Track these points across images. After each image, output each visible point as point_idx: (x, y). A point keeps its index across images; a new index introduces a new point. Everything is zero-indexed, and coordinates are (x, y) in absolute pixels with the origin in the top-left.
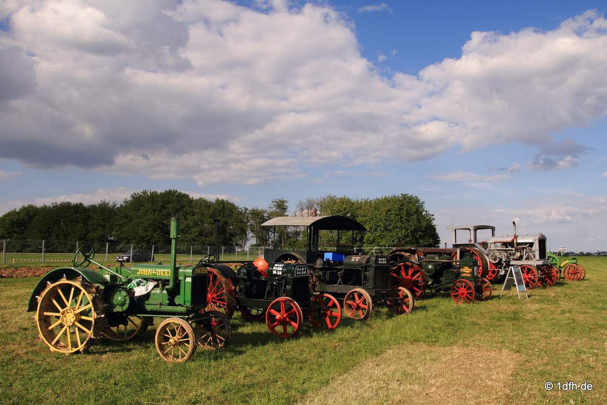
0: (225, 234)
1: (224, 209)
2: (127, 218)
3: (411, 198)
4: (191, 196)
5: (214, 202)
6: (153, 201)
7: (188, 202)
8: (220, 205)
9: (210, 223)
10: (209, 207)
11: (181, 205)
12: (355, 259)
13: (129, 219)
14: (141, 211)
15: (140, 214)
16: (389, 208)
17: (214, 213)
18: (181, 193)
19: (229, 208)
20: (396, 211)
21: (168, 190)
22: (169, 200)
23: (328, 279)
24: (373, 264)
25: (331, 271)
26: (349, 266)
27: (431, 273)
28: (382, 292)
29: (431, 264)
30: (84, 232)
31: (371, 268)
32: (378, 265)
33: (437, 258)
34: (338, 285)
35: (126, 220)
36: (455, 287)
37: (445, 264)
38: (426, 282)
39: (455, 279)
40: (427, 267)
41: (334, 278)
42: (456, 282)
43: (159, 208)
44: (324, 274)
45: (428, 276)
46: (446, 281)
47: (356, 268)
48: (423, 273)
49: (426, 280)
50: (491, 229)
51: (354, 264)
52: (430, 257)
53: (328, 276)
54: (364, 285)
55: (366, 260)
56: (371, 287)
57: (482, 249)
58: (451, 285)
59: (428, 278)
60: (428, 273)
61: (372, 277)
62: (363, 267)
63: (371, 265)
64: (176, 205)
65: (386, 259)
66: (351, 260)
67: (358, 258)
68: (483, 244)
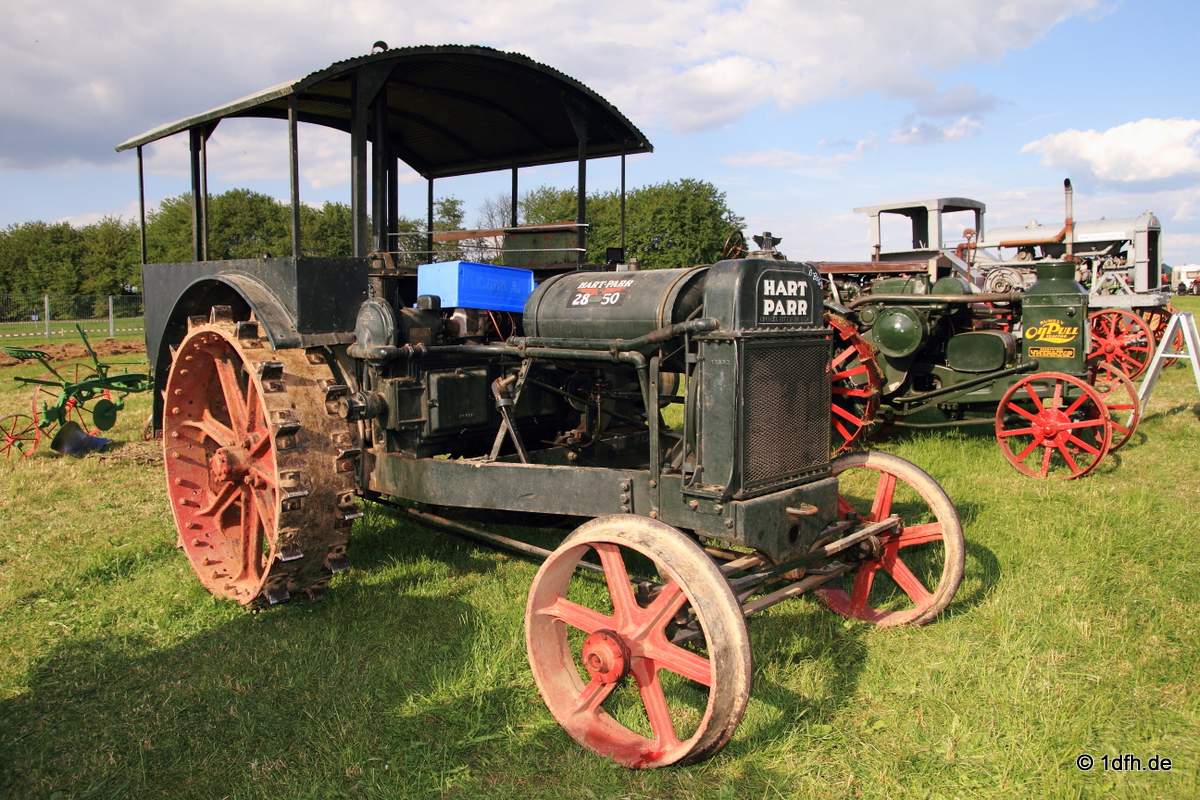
2: (157, 247)
3: (700, 187)
4: (276, 201)
5: (321, 209)
7: (271, 211)
8: (332, 214)
10: (313, 218)
11: (258, 218)
12: (600, 292)
13: (160, 248)
15: (179, 239)
16: (659, 207)
17: (323, 231)
18: (257, 195)
20: (672, 212)
21: (231, 190)
22: (235, 210)
23: (435, 425)
24: (724, 320)
25: (449, 375)
26: (560, 340)
27: (900, 348)
28: (789, 510)
29: (903, 311)
30: (75, 279)
31: (716, 346)
32: (759, 330)
33: (920, 288)
34: (497, 460)
35: (156, 252)
36: (1012, 406)
37: (954, 311)
38: (882, 383)
39: (1002, 368)
40: (885, 325)
41: (472, 415)
42: (1021, 386)
43: (216, 226)
44: (408, 396)
45: (890, 360)
46: (961, 376)
47: (605, 354)
48: (868, 347)
49: (882, 376)
50: (975, 209)
51: (590, 326)
52: (892, 284)
53: (431, 407)
54: (662, 465)
55: (673, 298)
56: (718, 480)
57: (964, 266)
58: (983, 393)
59: (889, 368)
60: (891, 348)
61: (726, 413)
62: (650, 342)
63: (717, 327)
64: (248, 219)
65: (803, 284)
66: (575, 303)
67: (613, 284)
68: (962, 251)
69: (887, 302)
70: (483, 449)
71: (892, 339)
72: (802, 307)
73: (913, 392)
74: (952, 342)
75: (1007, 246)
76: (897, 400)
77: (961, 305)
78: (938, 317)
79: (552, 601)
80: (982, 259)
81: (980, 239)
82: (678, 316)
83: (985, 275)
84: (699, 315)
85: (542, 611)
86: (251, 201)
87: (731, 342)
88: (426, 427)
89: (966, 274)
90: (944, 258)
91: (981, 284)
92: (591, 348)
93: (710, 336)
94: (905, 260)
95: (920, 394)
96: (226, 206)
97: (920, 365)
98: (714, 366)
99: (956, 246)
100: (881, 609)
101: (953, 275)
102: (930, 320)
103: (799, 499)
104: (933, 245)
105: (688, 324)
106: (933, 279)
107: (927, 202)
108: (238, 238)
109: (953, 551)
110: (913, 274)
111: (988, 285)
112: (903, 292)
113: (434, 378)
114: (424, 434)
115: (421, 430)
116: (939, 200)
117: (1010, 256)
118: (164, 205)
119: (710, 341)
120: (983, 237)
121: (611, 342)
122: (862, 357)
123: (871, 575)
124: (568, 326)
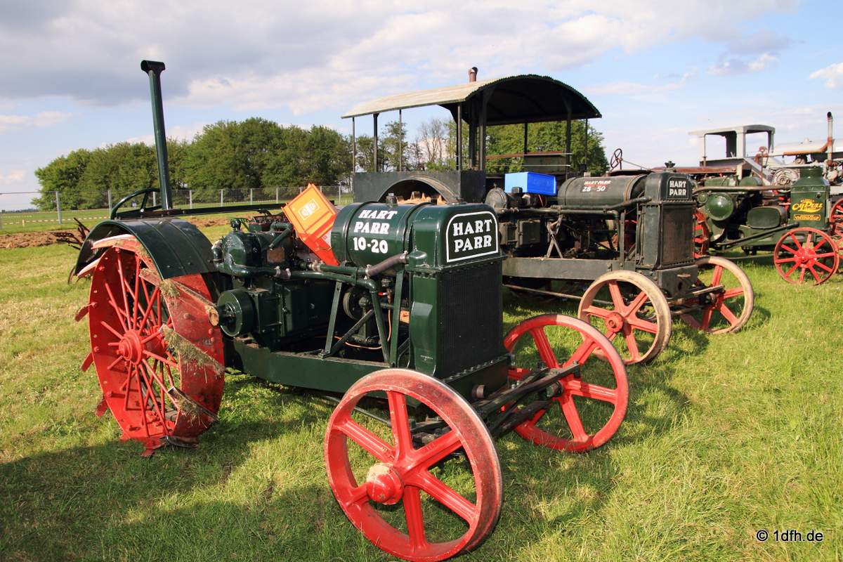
0: (327, 171)
1: (323, 138)
2: (200, 157)
4: (279, 125)
5: (310, 130)
6: (231, 134)
7: (276, 132)
8: (317, 133)
9: (306, 158)
10: (304, 137)
11: (268, 137)
12: (596, 186)
13: (203, 158)
14: (217, 148)
15: (216, 151)
17: (311, 145)
18: (266, 122)
19: (329, 137)
21: (249, 118)
22: (252, 131)
23: (521, 243)
24: (654, 197)
25: (527, 221)
26: (578, 206)
27: (721, 216)
28: (679, 275)
29: (723, 196)
30: (149, 180)
31: (650, 208)
32: (668, 201)
33: (732, 183)
34: (550, 257)
35: (200, 161)
36: (783, 246)
37: (751, 195)
38: (710, 235)
39: (779, 226)
40: (712, 203)
41: (536, 239)
42: (788, 236)
43: (240, 143)
44: (511, 230)
45: (714, 222)
46: (754, 231)
47: (601, 212)
48: (703, 215)
49: (710, 231)
50: (767, 131)
51: (591, 200)
52: (717, 181)
53: (520, 235)
54: (625, 258)
55: (631, 188)
56: (650, 263)
57: (758, 167)
58: (767, 240)
59: (714, 226)
60: (716, 215)
61: (655, 235)
62: (622, 206)
63: (651, 200)
64: (261, 138)
65: (685, 183)
66: (584, 190)
67: (601, 182)
68: (758, 158)
69: (713, 191)
70: (543, 254)
71: (716, 211)
72: (684, 192)
73: (727, 240)
74: (750, 212)
75: (789, 155)
76: (719, 244)
77: (756, 192)
78: (743, 199)
79: (587, 307)
80: (772, 164)
81: (771, 150)
82: (634, 195)
83: (773, 173)
84: (643, 195)
85: (584, 310)
86: (263, 126)
87: (657, 206)
88: (517, 244)
89: (761, 173)
90: (748, 164)
91: (770, 179)
92: (594, 209)
93: (648, 204)
94: (723, 165)
95: (732, 241)
96: (246, 129)
97: (732, 226)
98: (649, 216)
99: (755, 155)
100: (715, 329)
101: (751, 176)
102: (738, 200)
103: (683, 272)
104: (739, 155)
105: (638, 199)
106: (740, 178)
107: (736, 128)
108: (254, 151)
109: (748, 299)
110: (728, 174)
111: (775, 180)
112: (722, 185)
113: (521, 222)
114: (517, 247)
115: (515, 245)
116: (744, 127)
117: (790, 161)
118: (205, 129)
119: (648, 206)
120: (773, 149)
121: (603, 207)
122: (700, 220)
123: (711, 312)
124: (581, 200)
